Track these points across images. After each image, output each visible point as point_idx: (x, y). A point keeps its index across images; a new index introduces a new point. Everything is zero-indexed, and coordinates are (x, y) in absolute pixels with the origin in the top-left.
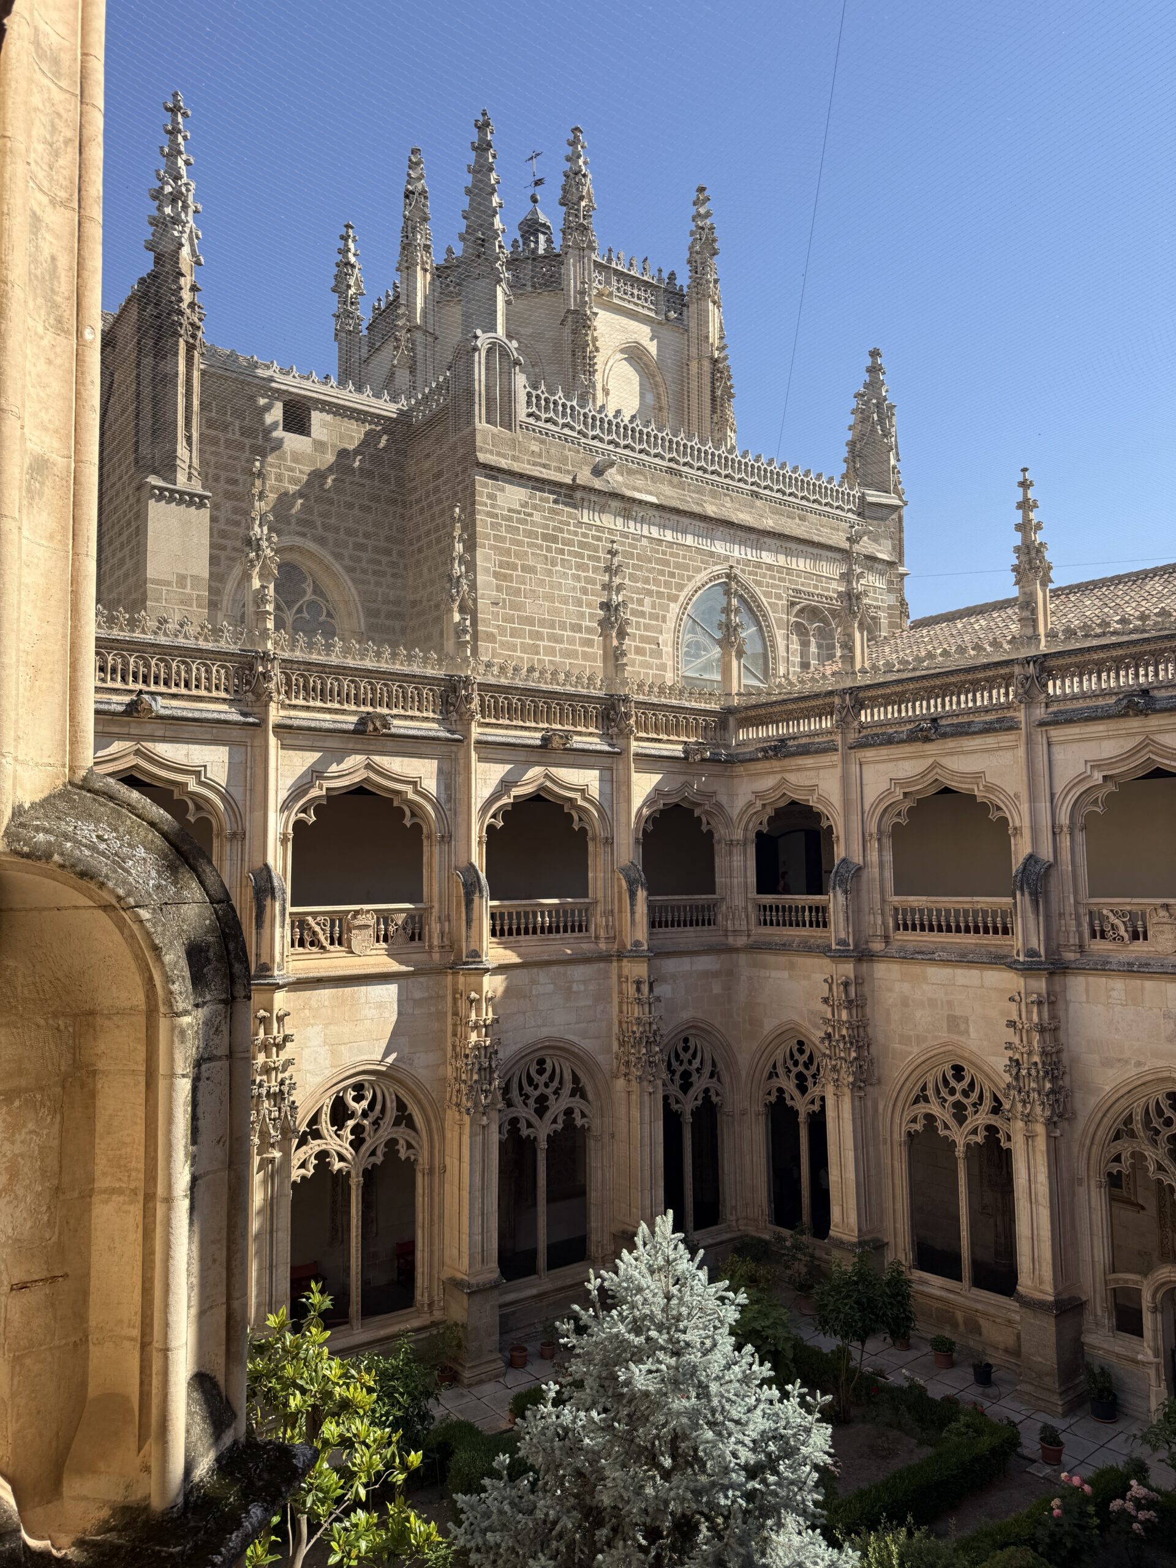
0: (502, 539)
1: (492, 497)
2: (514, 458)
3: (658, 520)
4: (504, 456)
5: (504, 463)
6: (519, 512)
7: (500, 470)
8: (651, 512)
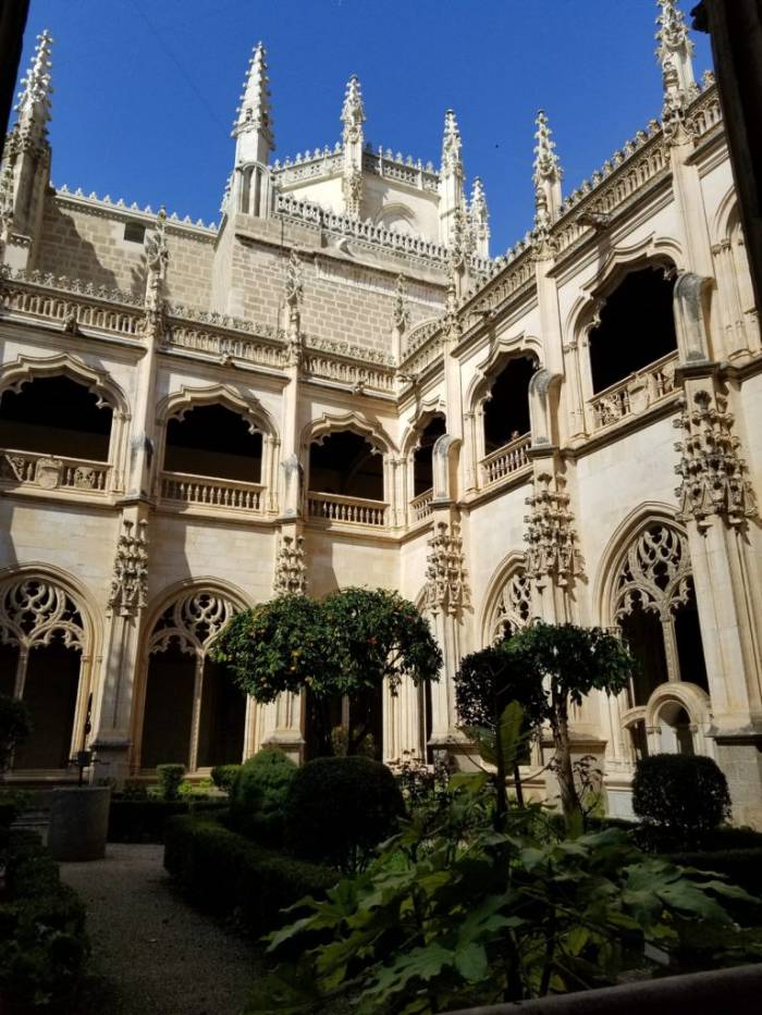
0: (254, 283)
1: (246, 257)
2: (264, 234)
3: (383, 281)
4: (258, 233)
5: (257, 237)
6: (268, 268)
7: (253, 240)
8: (378, 276)
